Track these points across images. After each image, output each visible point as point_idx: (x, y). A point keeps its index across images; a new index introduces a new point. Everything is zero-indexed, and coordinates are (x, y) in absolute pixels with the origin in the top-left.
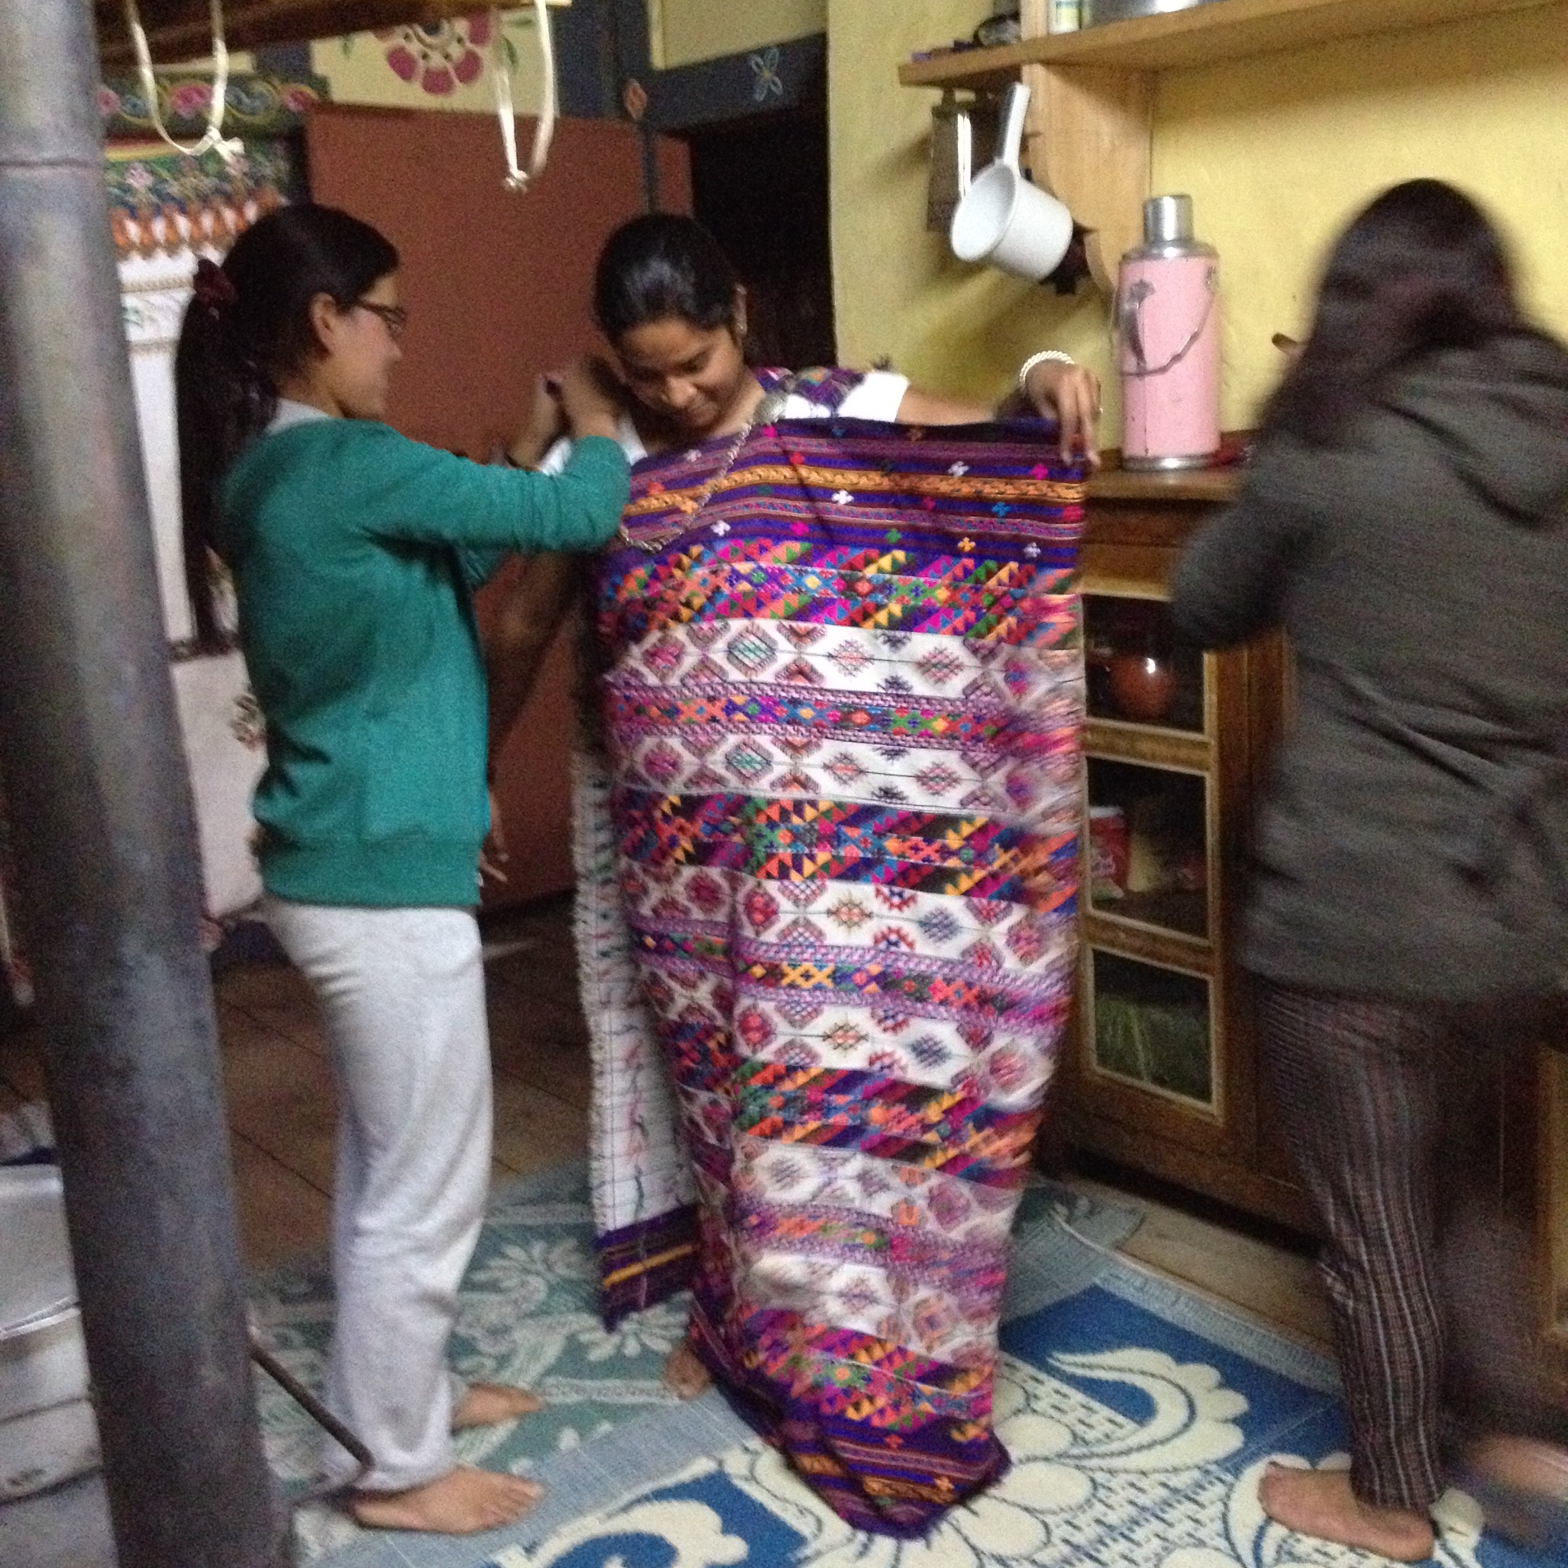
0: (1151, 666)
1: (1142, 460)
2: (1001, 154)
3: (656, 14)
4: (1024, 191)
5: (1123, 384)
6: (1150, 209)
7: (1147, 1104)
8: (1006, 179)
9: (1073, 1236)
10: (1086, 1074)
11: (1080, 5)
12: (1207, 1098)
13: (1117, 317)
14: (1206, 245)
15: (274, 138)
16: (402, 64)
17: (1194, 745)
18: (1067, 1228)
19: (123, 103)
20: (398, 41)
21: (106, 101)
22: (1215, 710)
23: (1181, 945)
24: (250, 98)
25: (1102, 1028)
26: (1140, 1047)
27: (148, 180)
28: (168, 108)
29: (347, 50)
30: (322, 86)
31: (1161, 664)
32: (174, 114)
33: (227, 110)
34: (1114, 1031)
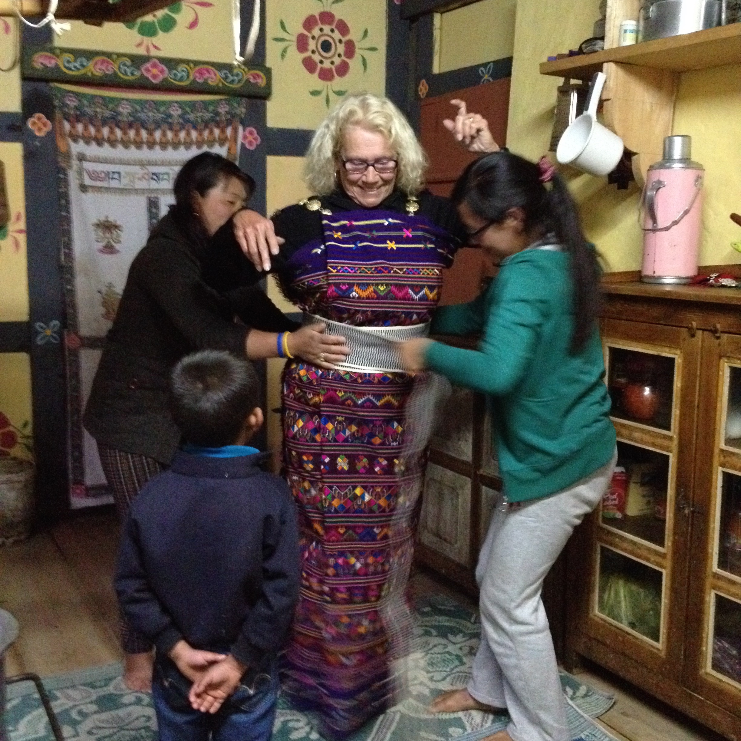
0: (647, 391)
1: (651, 277)
2: (587, 109)
3: (437, 47)
4: (597, 128)
5: (645, 235)
6: (667, 142)
7: (623, 637)
8: (588, 121)
9: (573, 707)
10: (591, 615)
11: (637, 32)
12: (657, 639)
13: (644, 199)
14: (697, 164)
15: (241, 96)
16: (310, 65)
17: (665, 437)
18: (570, 702)
19: (170, 73)
20: (309, 54)
21: (162, 71)
22: (678, 418)
23: (649, 549)
24: (232, 75)
25: (602, 590)
26: (623, 604)
27: (180, 112)
28: (191, 78)
29: (283, 56)
30: (268, 72)
31: (653, 391)
32: (194, 81)
33: (220, 80)
34: (610, 594)
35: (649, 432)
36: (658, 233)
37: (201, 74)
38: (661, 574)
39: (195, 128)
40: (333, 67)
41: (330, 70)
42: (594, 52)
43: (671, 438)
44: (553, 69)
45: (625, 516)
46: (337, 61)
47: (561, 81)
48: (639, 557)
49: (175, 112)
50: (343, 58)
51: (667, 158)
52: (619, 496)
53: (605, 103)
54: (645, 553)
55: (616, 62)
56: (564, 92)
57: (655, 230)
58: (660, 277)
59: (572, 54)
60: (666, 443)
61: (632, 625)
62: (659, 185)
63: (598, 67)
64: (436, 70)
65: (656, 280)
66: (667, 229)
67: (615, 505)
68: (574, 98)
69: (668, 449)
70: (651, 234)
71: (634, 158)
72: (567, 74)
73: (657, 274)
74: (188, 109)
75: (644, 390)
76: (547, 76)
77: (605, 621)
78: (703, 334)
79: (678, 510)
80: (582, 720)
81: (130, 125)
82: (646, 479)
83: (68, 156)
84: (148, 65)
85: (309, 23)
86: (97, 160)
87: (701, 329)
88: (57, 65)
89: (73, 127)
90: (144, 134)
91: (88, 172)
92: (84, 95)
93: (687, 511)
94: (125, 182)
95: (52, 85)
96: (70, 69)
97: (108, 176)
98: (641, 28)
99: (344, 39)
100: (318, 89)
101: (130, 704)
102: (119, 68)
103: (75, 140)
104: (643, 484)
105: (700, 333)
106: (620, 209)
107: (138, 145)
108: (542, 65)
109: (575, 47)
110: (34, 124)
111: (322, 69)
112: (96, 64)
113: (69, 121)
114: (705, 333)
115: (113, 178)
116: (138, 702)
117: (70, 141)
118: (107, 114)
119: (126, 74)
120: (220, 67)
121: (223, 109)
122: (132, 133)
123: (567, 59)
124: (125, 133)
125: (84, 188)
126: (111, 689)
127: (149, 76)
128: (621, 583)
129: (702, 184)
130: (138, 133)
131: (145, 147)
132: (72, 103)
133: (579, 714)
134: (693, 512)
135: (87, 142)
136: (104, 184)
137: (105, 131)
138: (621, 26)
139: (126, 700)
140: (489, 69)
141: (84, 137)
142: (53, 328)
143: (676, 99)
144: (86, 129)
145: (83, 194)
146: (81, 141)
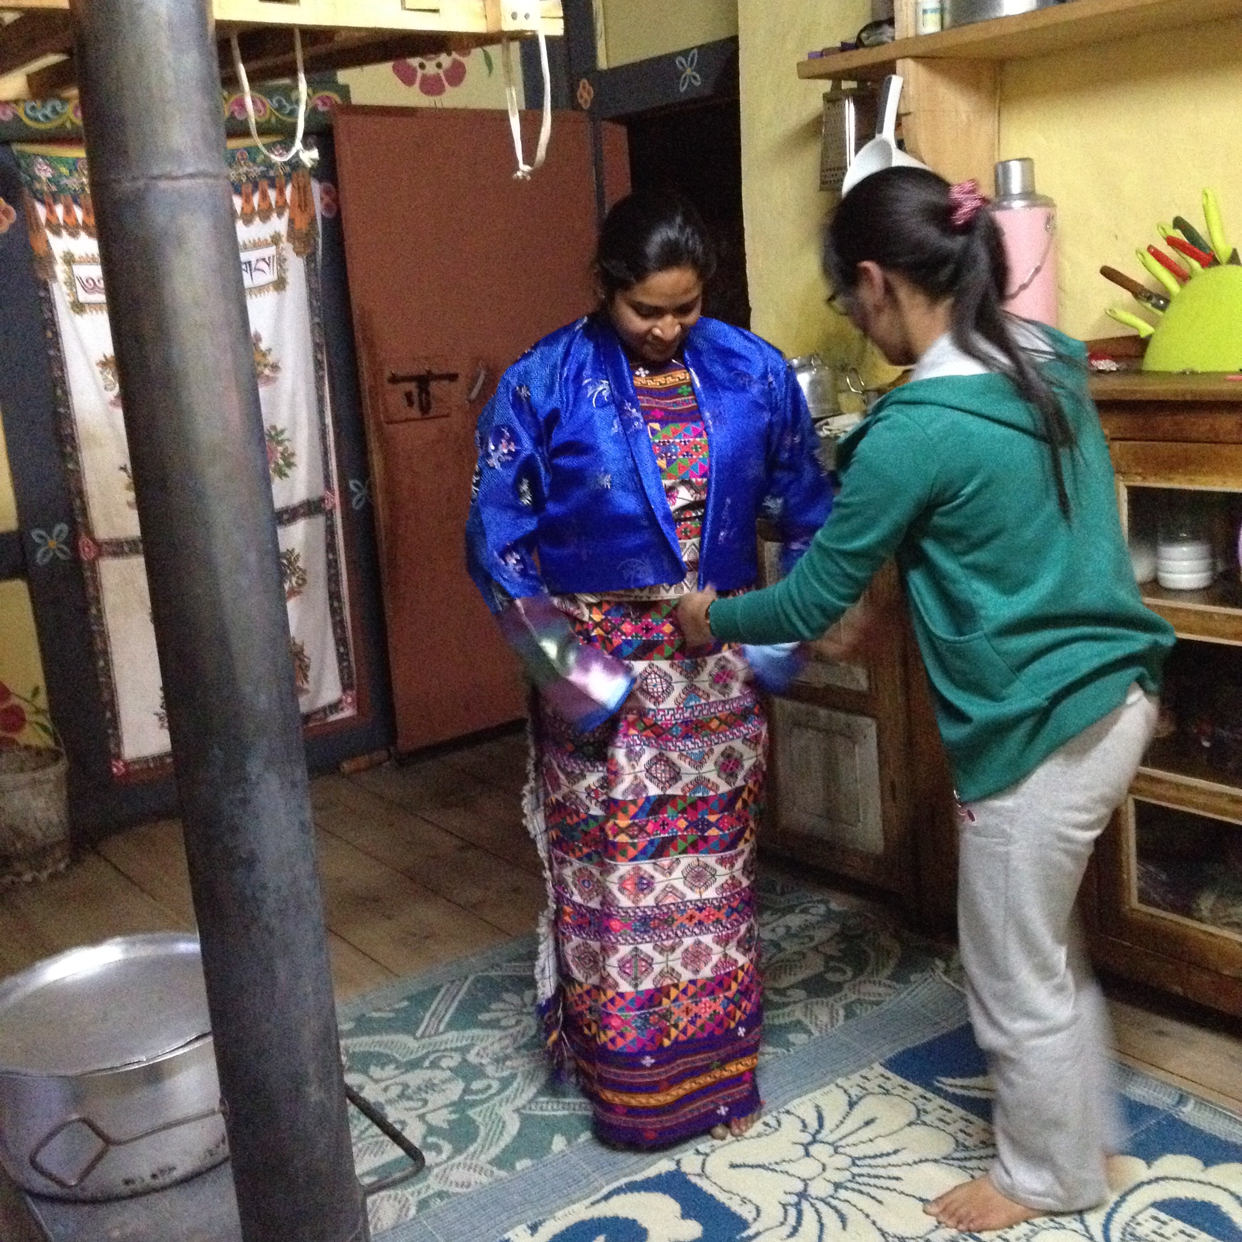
2: (881, 132)
3: (600, 26)
6: (1000, 170)
8: (885, 148)
14: (1045, 198)
24: (291, 104)
28: (227, 113)
30: (344, 91)
32: (231, 117)
33: (272, 113)
37: (242, 106)
39: (238, 192)
40: (441, 73)
41: (438, 78)
42: (881, 43)
44: (817, 70)
46: (447, 62)
47: (826, 86)
51: (1002, 193)
53: (904, 119)
55: (916, 58)
56: (833, 100)
59: (845, 47)
63: (889, 68)
64: (603, 63)
68: (850, 110)
72: (836, 77)
76: (806, 81)
83: (49, 258)
86: (92, 261)
88: (17, 118)
89: (51, 211)
91: (81, 281)
92: (61, 160)
95: (14, 147)
96: (36, 120)
98: (947, 6)
103: (57, 232)
108: (800, 65)
111: (424, 76)
112: (77, 108)
113: (43, 202)
117: (49, 235)
123: (838, 55)
125: (79, 308)
129: (1054, 227)
132: (44, 172)
135: (74, 235)
140: (692, 60)
141: (66, 226)
142: (58, 536)
143: (1001, 100)
144: (68, 211)
145: (77, 316)
146: (64, 233)
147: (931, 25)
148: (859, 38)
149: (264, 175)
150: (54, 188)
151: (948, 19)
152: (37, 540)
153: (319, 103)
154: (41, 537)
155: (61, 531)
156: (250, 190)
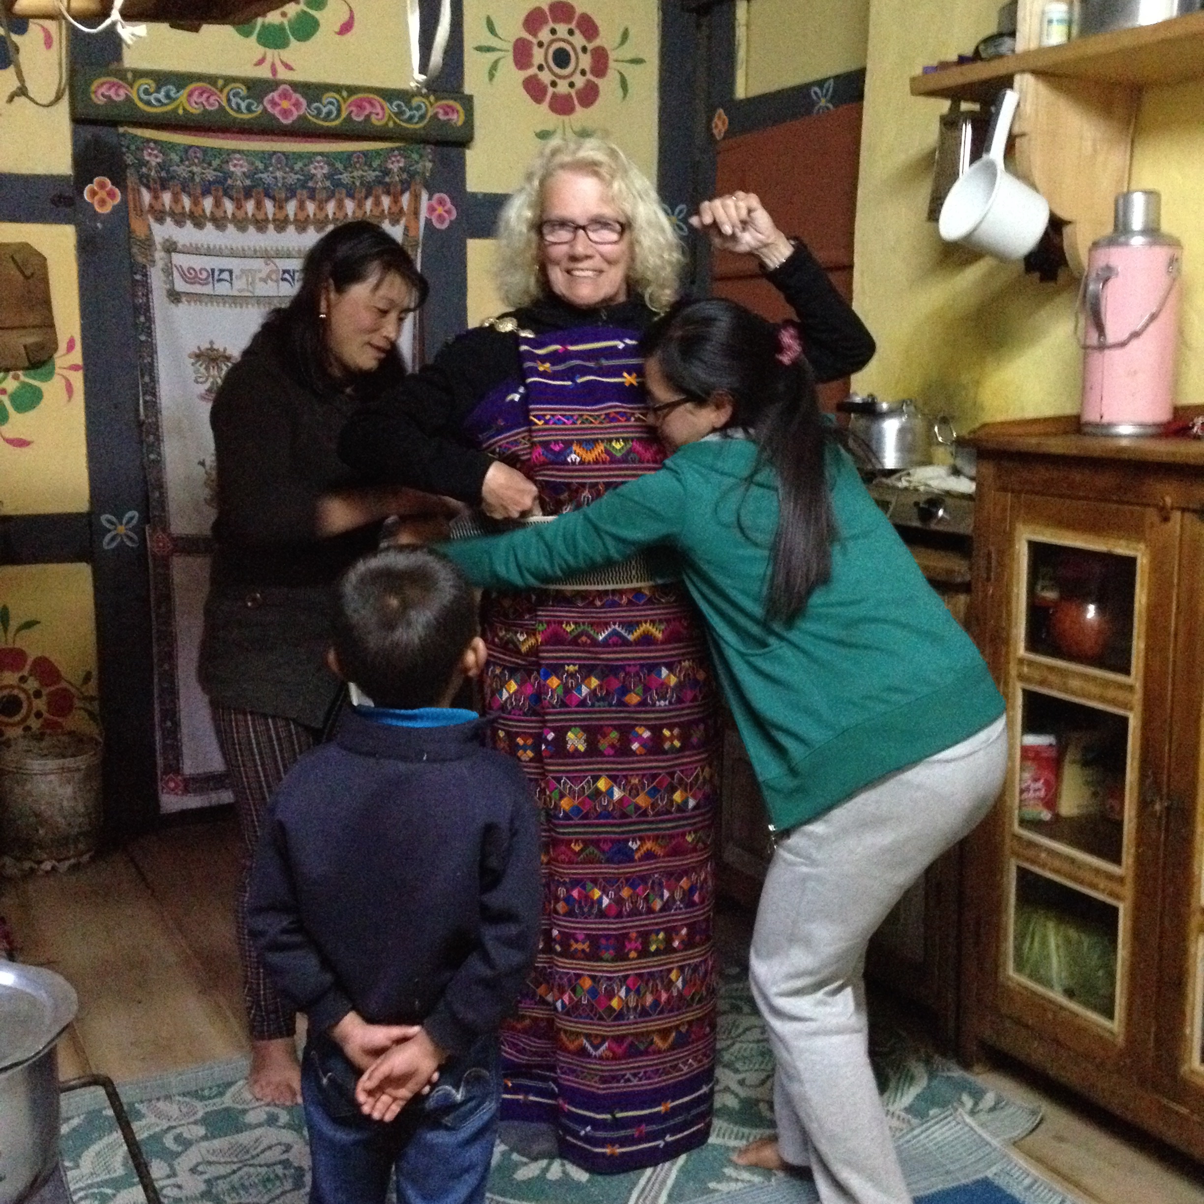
0: (1091, 611)
1: (1097, 425)
2: (988, 150)
3: (741, 54)
4: (1005, 181)
5: (1085, 357)
6: (1121, 201)
7: (1055, 1014)
8: (991, 171)
9: (972, 1129)
10: (1001, 978)
11: (1070, 23)
12: (1110, 1015)
13: (1085, 296)
14: (1170, 237)
15: (425, 142)
16: (535, 90)
17: (1121, 686)
18: (968, 1119)
19: (309, 106)
20: (533, 71)
21: (297, 105)
22: (1142, 654)
23: (1097, 871)
24: (411, 109)
25: (1020, 937)
26: (1054, 960)
27: (326, 170)
28: (344, 115)
29: (491, 76)
30: (468, 102)
31: (1100, 610)
32: (349, 118)
33: (390, 117)
34: (1032, 943)
35: (1095, 679)
36: (1107, 352)
37: (360, 107)
38: (1115, 910)
39: (351, 196)
40: (573, 92)
41: (569, 97)
42: (1000, 56)
43: (1131, 688)
44: (932, 85)
45: (1057, 817)
46: (580, 81)
47: (944, 105)
48: (1082, 882)
49: (320, 170)
50: (589, 76)
51: (1121, 227)
52: (1047, 783)
53: (1017, 140)
54: (1088, 876)
55: (1038, 73)
56: (950, 123)
57: (1102, 347)
58: (1110, 425)
59: (962, 60)
60: (1121, 695)
61: (1070, 993)
62: (1107, 274)
63: (1007, 82)
64: (740, 92)
65: (1103, 429)
66: (1123, 344)
67: (1039, 798)
68: (967, 132)
69: (1127, 706)
70: (1096, 355)
71: (1067, 231)
72: (955, 94)
73: (1105, 420)
74: (339, 166)
75: (1085, 611)
76: (922, 100)
77: (1026, 988)
78: (1183, 516)
79: (1144, 805)
80: (987, 1149)
81: (248, 193)
82: (1090, 756)
83: (148, 243)
84: (275, 95)
85: (534, 21)
86: (195, 251)
87: (1178, 508)
88: (128, 99)
89: (156, 197)
90: (269, 206)
91: (180, 269)
92: (173, 146)
93: (1158, 807)
94: (239, 286)
95: (121, 130)
96: (148, 103)
97: (213, 276)
98: (1076, 16)
99: (590, 46)
100: (549, 127)
101: (260, 1125)
102: (229, 100)
103: (160, 220)
104: (1085, 764)
105: (1177, 515)
106: (1043, 313)
107: (261, 225)
108: (913, 80)
109: (968, 50)
110: (94, 193)
111: (554, 96)
112: (190, 95)
113: (148, 187)
114: (1187, 515)
115: (219, 280)
116: (272, 1120)
117: (151, 220)
118: (210, 174)
119: (239, 110)
120: (389, 95)
121: (395, 165)
122: (250, 206)
123: (954, 69)
124: (239, 207)
125: (175, 297)
126: (227, 1100)
127: (276, 112)
128: (1051, 925)
129: (1179, 271)
130: (259, 205)
131: (271, 227)
132: (153, 159)
133: (983, 1140)
134: (1168, 809)
135: (179, 223)
136: (207, 290)
137: (208, 203)
138: (1043, 13)
139: (251, 1118)
140: (827, 91)
141: (172, 214)
142: (128, 522)
143: (1135, 132)
144: (176, 200)
145: (173, 306)
146: (168, 220)
147: (1056, 36)
148: (977, 51)
149: (379, 181)
150: (163, 174)
151: (1075, 30)
152: (108, 526)
153: (441, 111)
154: (109, 521)
155: (132, 518)
156: (363, 195)
